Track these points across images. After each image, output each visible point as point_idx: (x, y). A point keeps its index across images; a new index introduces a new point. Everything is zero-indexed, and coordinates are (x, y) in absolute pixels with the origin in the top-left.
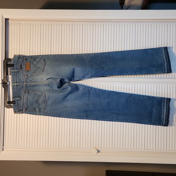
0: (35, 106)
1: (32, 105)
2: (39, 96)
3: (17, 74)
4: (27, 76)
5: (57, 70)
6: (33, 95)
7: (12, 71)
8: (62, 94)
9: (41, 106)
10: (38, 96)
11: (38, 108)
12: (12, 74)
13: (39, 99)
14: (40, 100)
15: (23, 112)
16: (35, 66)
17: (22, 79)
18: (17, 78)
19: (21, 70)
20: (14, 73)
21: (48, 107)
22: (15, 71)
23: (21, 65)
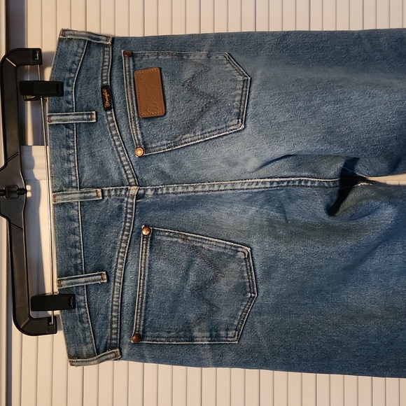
0: (191, 316)
1: (173, 311)
2: (216, 263)
3: (84, 137)
4: (145, 150)
5: (325, 108)
6: (184, 257)
7: (55, 119)
8: (346, 244)
9: (223, 317)
10: (211, 263)
11: (204, 325)
12: (54, 139)
13: (214, 280)
14: (223, 281)
15: (125, 351)
16: (193, 90)
17: (112, 166)
18: (86, 160)
19: (109, 117)
20: (66, 131)
21: (257, 319)
22: (71, 118)
23: (104, 87)
